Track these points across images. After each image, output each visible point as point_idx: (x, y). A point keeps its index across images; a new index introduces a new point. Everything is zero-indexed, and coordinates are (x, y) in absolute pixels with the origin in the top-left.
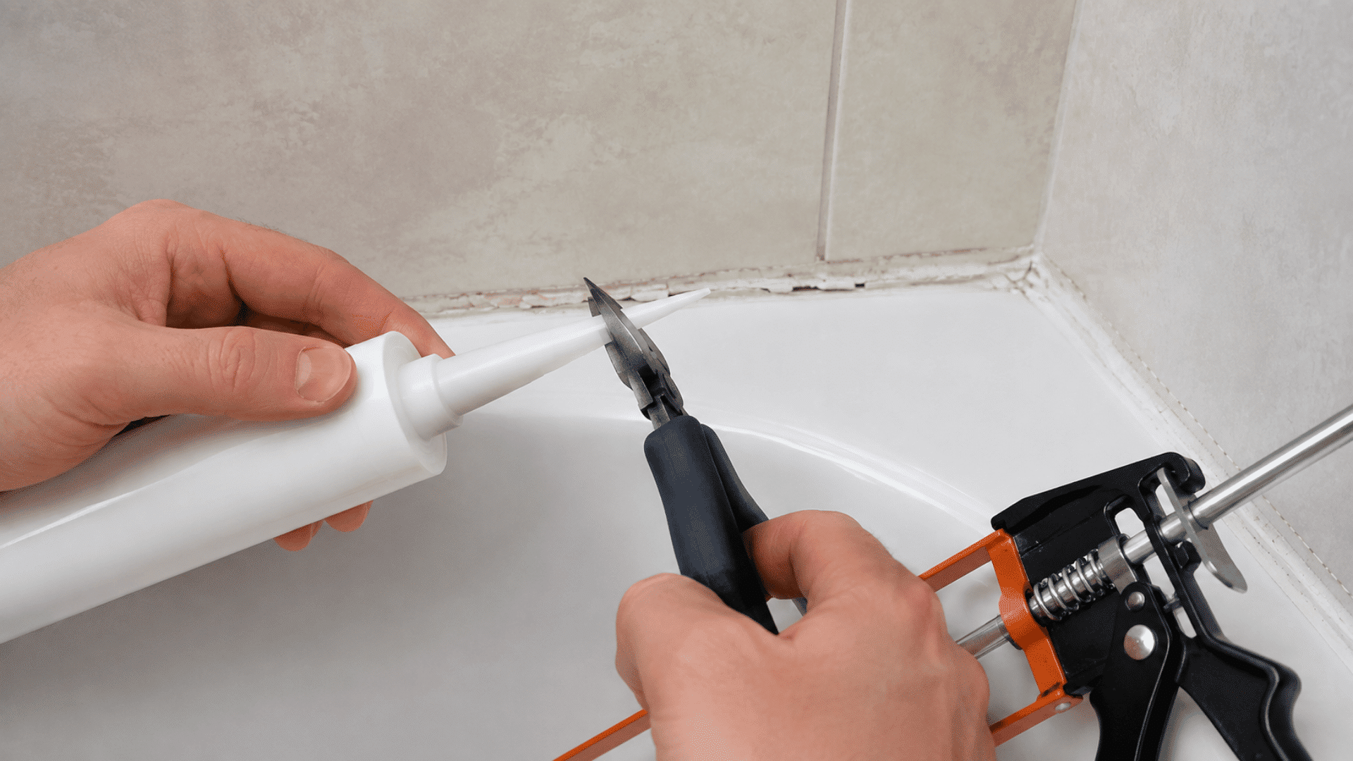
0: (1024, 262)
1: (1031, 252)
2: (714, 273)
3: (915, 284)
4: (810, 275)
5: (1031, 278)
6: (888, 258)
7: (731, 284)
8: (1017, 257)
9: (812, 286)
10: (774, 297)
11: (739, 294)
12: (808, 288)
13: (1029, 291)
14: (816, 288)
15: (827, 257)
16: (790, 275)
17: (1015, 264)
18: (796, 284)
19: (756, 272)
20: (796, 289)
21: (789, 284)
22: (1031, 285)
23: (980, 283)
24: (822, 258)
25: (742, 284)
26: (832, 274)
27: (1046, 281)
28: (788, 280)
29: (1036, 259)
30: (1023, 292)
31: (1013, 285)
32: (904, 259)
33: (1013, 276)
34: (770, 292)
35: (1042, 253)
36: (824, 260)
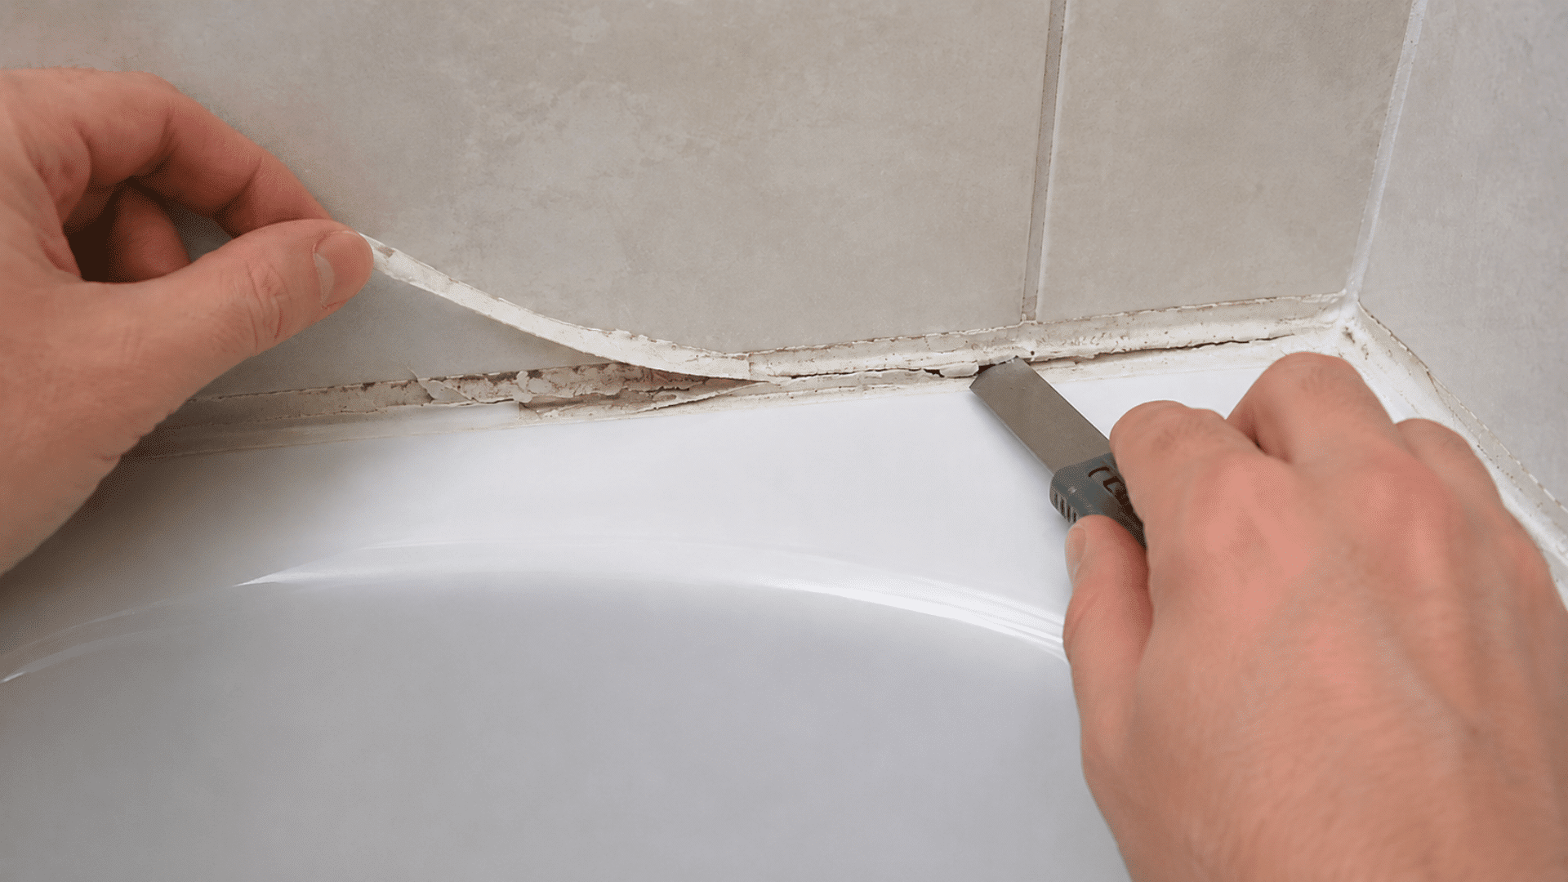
4: (1009, 345)
6: (1132, 314)
8: (1321, 311)
10: (947, 385)
11: (892, 380)
15: (1039, 314)
16: (975, 347)
19: (921, 341)
24: (1032, 318)
25: (894, 362)
26: (1044, 341)
28: (971, 352)
32: (1156, 315)
34: (942, 376)
35: (1358, 303)
36: (1034, 319)
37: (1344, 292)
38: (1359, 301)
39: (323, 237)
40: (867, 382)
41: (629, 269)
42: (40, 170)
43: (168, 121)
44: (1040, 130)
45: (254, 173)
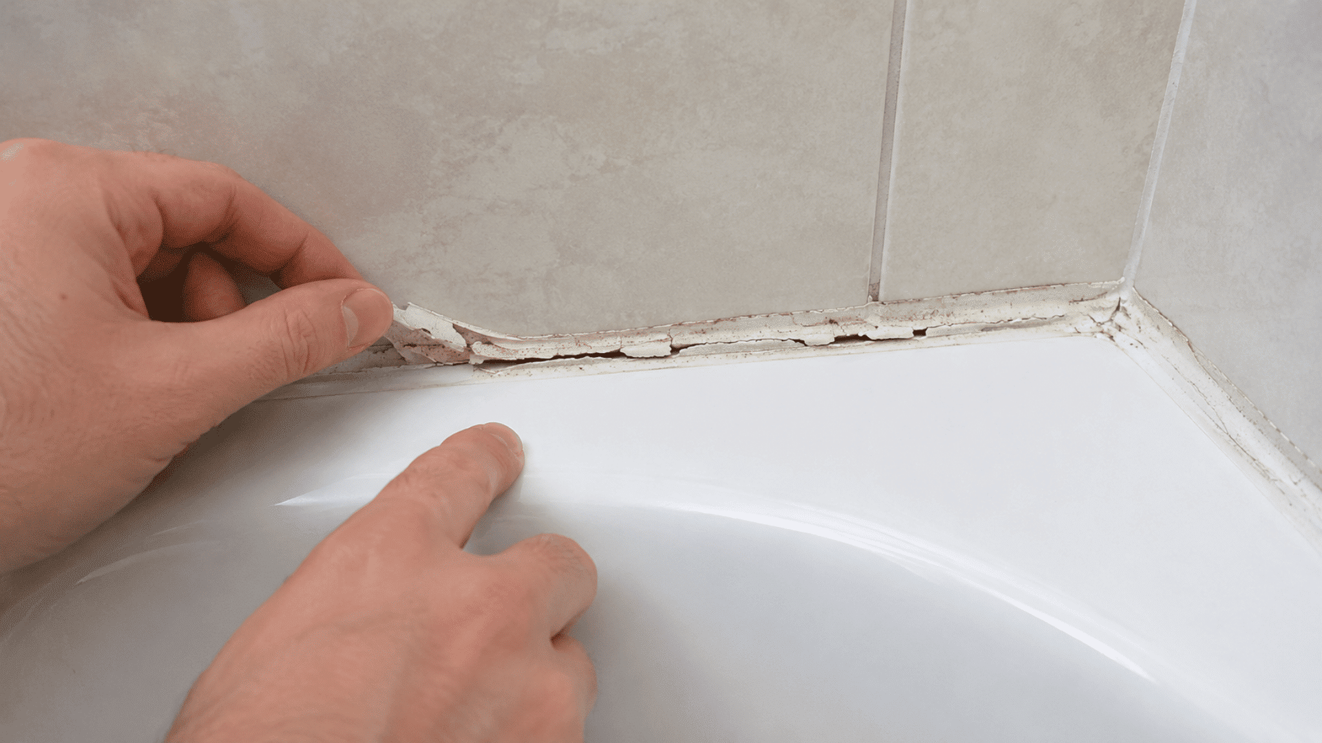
0: (1111, 300)
1: (1119, 288)
2: (734, 319)
3: (986, 329)
4: (860, 321)
5: (1120, 318)
6: (956, 296)
7: (755, 335)
8: (1103, 294)
9: (861, 335)
10: (810, 352)
11: (766, 347)
12: (855, 338)
13: (1119, 336)
14: (865, 338)
15: (881, 297)
16: (831, 322)
17: (1103, 302)
18: (840, 333)
19: (789, 317)
20: (839, 340)
21: (827, 334)
22: (1120, 328)
23: (1061, 326)
24: (876, 299)
25: (768, 334)
26: (885, 318)
27: (1138, 323)
28: (829, 327)
29: (1125, 295)
30: (1111, 337)
31: (1098, 329)
32: (973, 298)
33: (1100, 317)
34: (806, 345)
35: (1133, 289)
36: (877, 301)
37: (1123, 279)
38: (1134, 287)
39: (351, 294)
40: (746, 350)
41: (558, 261)
42: (119, 228)
43: (231, 201)
44: (882, 149)
45: (300, 247)
